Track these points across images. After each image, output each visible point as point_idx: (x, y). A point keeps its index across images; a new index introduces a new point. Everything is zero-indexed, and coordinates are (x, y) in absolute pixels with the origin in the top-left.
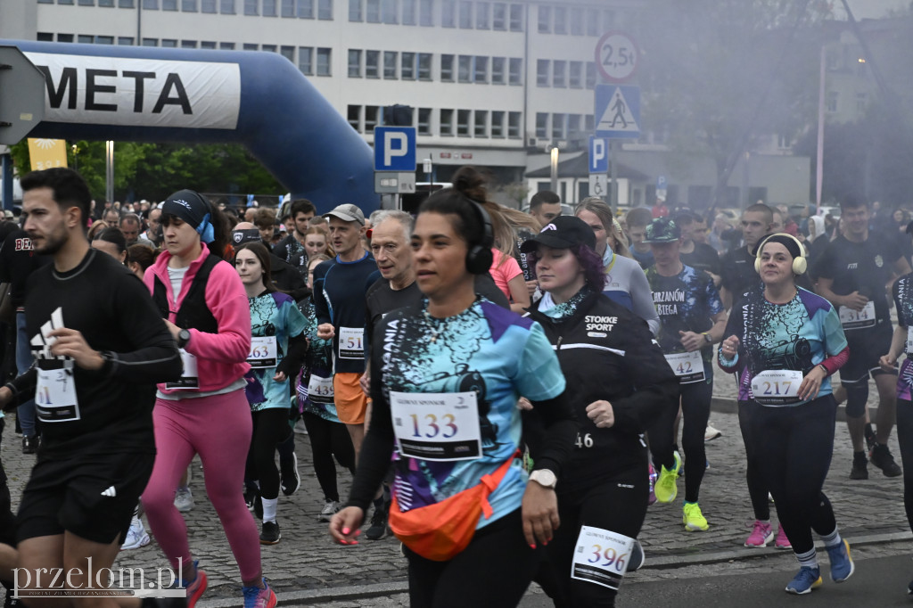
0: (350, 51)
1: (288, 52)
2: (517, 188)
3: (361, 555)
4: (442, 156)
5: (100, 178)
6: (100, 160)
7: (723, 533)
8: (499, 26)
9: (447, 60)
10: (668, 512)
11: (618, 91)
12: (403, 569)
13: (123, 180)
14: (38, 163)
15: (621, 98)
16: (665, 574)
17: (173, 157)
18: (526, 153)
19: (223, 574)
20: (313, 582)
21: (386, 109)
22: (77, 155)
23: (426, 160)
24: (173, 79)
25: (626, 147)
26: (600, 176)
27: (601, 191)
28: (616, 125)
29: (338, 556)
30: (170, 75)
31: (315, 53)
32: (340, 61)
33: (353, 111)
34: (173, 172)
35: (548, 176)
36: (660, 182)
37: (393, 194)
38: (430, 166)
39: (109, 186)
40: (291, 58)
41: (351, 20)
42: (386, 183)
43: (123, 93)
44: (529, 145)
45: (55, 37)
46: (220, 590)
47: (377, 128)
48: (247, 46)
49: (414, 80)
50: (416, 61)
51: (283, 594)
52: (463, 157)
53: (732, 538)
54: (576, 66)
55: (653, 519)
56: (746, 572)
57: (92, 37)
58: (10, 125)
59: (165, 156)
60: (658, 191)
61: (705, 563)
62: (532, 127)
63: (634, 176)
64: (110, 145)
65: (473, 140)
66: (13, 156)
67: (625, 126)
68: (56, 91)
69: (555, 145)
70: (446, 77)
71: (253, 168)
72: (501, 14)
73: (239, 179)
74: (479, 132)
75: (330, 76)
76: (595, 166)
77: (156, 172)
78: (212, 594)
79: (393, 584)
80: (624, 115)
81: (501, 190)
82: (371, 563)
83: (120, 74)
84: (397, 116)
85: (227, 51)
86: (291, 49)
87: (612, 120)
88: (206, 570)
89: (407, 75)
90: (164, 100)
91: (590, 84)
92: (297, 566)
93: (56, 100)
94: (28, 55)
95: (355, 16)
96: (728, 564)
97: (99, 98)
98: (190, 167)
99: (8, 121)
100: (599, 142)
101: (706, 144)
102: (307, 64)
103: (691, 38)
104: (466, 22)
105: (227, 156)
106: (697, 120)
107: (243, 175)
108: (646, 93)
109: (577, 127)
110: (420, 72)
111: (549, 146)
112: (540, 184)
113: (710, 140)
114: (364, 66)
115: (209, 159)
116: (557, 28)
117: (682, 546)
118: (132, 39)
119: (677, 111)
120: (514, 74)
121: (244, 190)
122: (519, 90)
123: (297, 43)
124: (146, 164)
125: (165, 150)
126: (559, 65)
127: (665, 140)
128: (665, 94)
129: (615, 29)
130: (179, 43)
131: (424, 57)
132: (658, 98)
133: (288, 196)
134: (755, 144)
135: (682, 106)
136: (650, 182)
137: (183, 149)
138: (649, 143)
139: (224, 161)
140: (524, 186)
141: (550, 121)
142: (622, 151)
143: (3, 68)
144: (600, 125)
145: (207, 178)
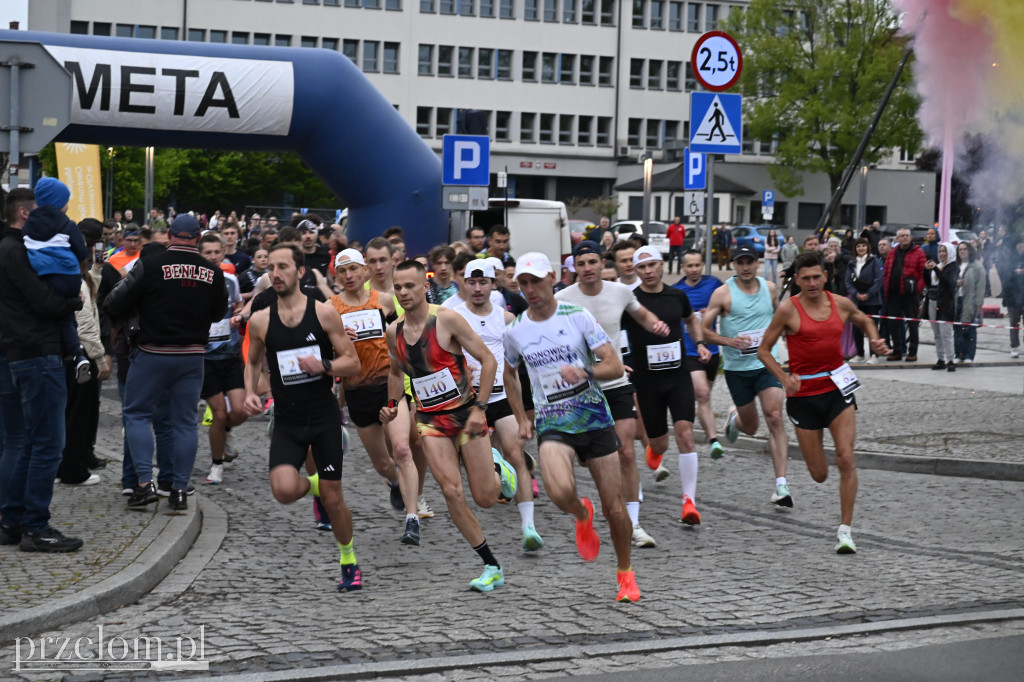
0: (421, 45)
1: (351, 46)
2: (606, 202)
3: (413, 624)
4: (522, 165)
5: (139, 185)
6: (139, 165)
7: (819, 606)
8: (588, 20)
9: (529, 57)
10: (759, 580)
11: (716, 99)
12: (458, 642)
13: (165, 187)
14: (67, 169)
15: (720, 107)
16: (752, 652)
17: (221, 162)
18: (617, 163)
19: (256, 644)
20: (357, 654)
21: (460, 111)
22: (114, 158)
23: (502, 171)
24: (219, 78)
25: (729, 157)
26: (696, 193)
27: (697, 210)
28: (714, 138)
29: (386, 625)
30: (215, 73)
31: (382, 47)
32: (409, 58)
33: (423, 114)
34: (220, 179)
35: (640, 189)
36: (767, 198)
37: (463, 211)
38: (505, 180)
39: (148, 196)
41: (421, 12)
42: (455, 198)
43: (162, 93)
44: (620, 154)
45: (91, 28)
46: (253, 663)
47: (447, 138)
48: (306, 39)
49: (492, 79)
50: (494, 58)
51: (323, 668)
52: (546, 167)
53: (829, 612)
54: (674, 66)
55: (742, 588)
57: (132, 26)
58: (32, 131)
59: (211, 161)
60: (764, 209)
61: (798, 640)
62: (624, 134)
63: (738, 192)
64: (150, 151)
65: (557, 148)
66: (42, 158)
67: (724, 139)
68: (87, 89)
69: (649, 155)
70: (528, 76)
71: (310, 175)
72: (591, 7)
73: (295, 188)
74: (564, 139)
75: (398, 74)
76: (691, 182)
77: (201, 179)
78: (244, 667)
79: (446, 659)
80: (723, 127)
81: (587, 205)
82: (423, 634)
83: (159, 72)
84: (473, 122)
85: (284, 48)
86: (355, 42)
87: (709, 132)
88: (238, 639)
89: (485, 74)
90: (208, 101)
91: (690, 86)
92: (339, 636)
93: (86, 101)
95: (427, 7)
97: (135, 98)
98: (240, 174)
99: (29, 125)
100: (698, 156)
101: (819, 157)
102: (372, 60)
103: (803, 37)
104: (551, 15)
105: (281, 162)
106: (809, 129)
107: (298, 183)
108: (753, 98)
109: (675, 135)
110: (499, 71)
111: (643, 156)
112: (631, 198)
113: (823, 152)
114: (436, 64)
115: (261, 164)
116: (653, 24)
117: (772, 619)
118: (177, 29)
119: (787, 119)
120: (604, 75)
121: (299, 203)
122: (610, 92)
123: (361, 36)
124: (190, 170)
125: (212, 155)
126: (656, 65)
127: (773, 151)
128: (774, 99)
129: (719, 28)
130: (230, 36)
131: (504, 54)
132: (766, 104)
133: (346, 210)
134: (874, 157)
135: (792, 113)
136: (755, 198)
137: (232, 153)
138: (755, 154)
139: (279, 168)
140: (614, 201)
141: (644, 127)
142: (724, 162)
143: (25, 67)
144: (696, 137)
145: (259, 186)
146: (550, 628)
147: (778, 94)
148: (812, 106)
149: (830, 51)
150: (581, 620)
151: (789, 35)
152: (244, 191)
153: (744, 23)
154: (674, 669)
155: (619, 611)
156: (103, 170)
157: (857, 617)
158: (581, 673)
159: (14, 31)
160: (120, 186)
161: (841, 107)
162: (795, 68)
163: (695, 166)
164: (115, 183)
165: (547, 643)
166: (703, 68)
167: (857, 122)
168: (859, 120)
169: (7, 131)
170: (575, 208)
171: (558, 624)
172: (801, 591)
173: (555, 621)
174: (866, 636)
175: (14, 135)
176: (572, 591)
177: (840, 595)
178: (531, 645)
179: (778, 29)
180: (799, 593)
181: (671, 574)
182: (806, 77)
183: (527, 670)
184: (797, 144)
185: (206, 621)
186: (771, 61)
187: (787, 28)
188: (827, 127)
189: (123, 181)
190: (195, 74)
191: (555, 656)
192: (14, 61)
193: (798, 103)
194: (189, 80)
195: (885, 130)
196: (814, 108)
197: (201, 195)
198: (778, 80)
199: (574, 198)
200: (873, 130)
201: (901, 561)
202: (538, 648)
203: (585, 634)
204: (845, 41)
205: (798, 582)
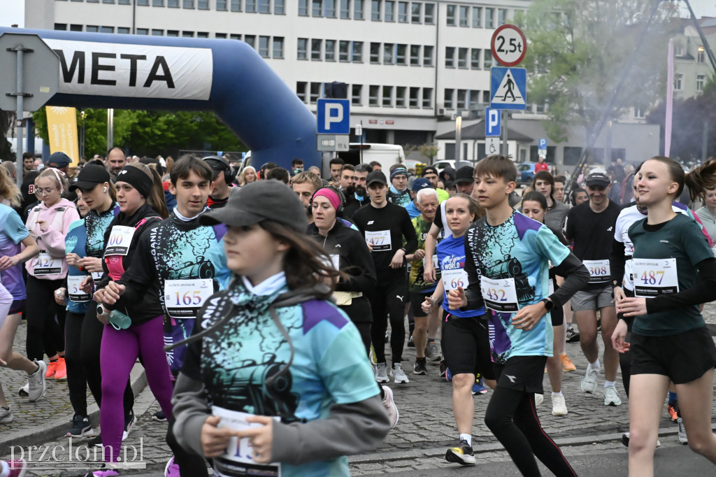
0: (299, 39)
1: (250, 40)
2: (429, 147)
4: (370, 122)
5: (103, 138)
6: (103, 123)
7: (587, 421)
8: (415, 20)
9: (375, 47)
11: (509, 72)
13: (121, 139)
14: (54, 126)
15: (511, 77)
18: (436, 120)
21: (326, 84)
22: (85, 119)
23: (357, 125)
24: (160, 60)
25: (514, 116)
26: (494, 139)
27: (495, 150)
28: (507, 99)
30: (158, 57)
31: (272, 40)
32: (291, 47)
33: (301, 87)
34: (159, 133)
35: (453, 138)
36: (542, 144)
37: (332, 152)
38: (361, 131)
39: (109, 144)
40: (253, 45)
41: (299, 15)
42: (326, 143)
43: (120, 71)
44: (439, 114)
45: (69, 27)
47: (320, 100)
48: (218, 35)
49: (349, 62)
50: (350, 47)
52: (387, 123)
53: (595, 425)
54: (476, 52)
56: (606, 452)
57: (97, 27)
58: (32, 96)
59: (153, 121)
60: (540, 151)
61: (573, 445)
62: (441, 100)
63: (522, 140)
64: (110, 112)
65: (394, 110)
66: (35, 119)
67: (514, 100)
68: (69, 70)
69: (459, 114)
70: (374, 60)
71: (222, 130)
72: (417, 11)
73: (212, 139)
74: (399, 103)
75: (283, 59)
76: (490, 131)
77: (146, 133)
80: (513, 91)
81: (416, 149)
83: (118, 56)
84: (336, 91)
85: (203, 39)
86: (253, 37)
87: (504, 95)
89: (344, 58)
90: (153, 77)
91: (487, 66)
93: (68, 77)
94: (45, 40)
95: (303, 12)
96: (592, 446)
97: (102, 75)
98: (173, 129)
99: (29, 92)
100: (494, 112)
101: (578, 115)
102: (265, 49)
103: (566, 31)
104: (390, 17)
105: (202, 121)
106: (571, 95)
107: (214, 136)
108: (531, 74)
109: (477, 100)
110: (354, 56)
111: (455, 115)
112: (447, 145)
113: (581, 111)
114: (309, 52)
115: (188, 122)
116: (461, 23)
117: (555, 431)
118: (128, 29)
119: (555, 89)
120: (427, 58)
121: (215, 148)
122: (431, 71)
123: (257, 33)
124: (138, 127)
125: (154, 116)
126: (463, 51)
127: (545, 111)
128: (546, 75)
129: (507, 23)
130: (165, 33)
131: (357, 44)
132: (541, 78)
134: (615, 115)
135: (559, 84)
136: (534, 144)
137: (168, 115)
138: (533, 113)
139: (200, 125)
140: (434, 147)
141: (455, 95)
142: (511, 119)
143: (27, 51)
144: (494, 98)
145: (187, 138)
146: (400, 437)
147: (549, 71)
149: (585, 41)
150: (422, 432)
151: (556, 30)
152: (176, 141)
153: (525, 22)
154: (488, 464)
155: (447, 425)
156: (78, 127)
157: (614, 429)
158: (423, 468)
159: (15, 28)
160: (90, 139)
161: (593, 79)
162: (560, 52)
163: (493, 120)
164: (86, 136)
165: (398, 448)
166: (500, 50)
169: (15, 96)
170: (407, 152)
171: (405, 435)
172: (574, 411)
173: (404, 433)
175: (20, 99)
176: (414, 412)
178: (387, 449)
179: (548, 25)
180: (573, 413)
181: (483, 401)
182: (568, 59)
183: (385, 466)
184: (562, 105)
185: (160, 434)
186: (544, 48)
187: (555, 25)
188: (583, 94)
189: (92, 135)
190: (143, 57)
191: (403, 457)
192: (20, 48)
193: (563, 77)
195: (624, 95)
197: (146, 144)
198: (549, 61)
199: (407, 144)
200: (616, 95)
202: (392, 451)
203: (424, 441)
204: (596, 33)
205: (572, 405)
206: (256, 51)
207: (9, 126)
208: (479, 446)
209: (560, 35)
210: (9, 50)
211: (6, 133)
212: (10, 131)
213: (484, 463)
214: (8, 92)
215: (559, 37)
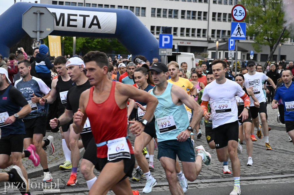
0: (152, 8)
1: (132, 9)
2: (205, 54)
4: (181, 43)
5: (71, 48)
6: (71, 42)
7: (269, 170)
8: (200, 1)
9: (183, 12)
11: (239, 24)
12: (165, 178)
13: (78, 48)
14: (51, 43)
15: (240, 26)
16: (250, 183)
17: (95, 41)
18: (208, 42)
21: (163, 27)
22: (64, 40)
23: (176, 44)
24: (95, 17)
25: (241, 41)
26: (232, 51)
27: (232, 56)
28: (238, 35)
30: (94, 16)
31: (141, 8)
32: (148, 12)
33: (152, 28)
34: (94, 46)
35: (215, 50)
36: (251, 53)
37: (165, 56)
38: (177, 47)
39: (74, 50)
40: (133, 11)
42: (162, 52)
43: (79, 21)
44: (209, 40)
45: (58, 3)
47: (160, 35)
48: (119, 7)
49: (172, 18)
50: (173, 12)
52: (187, 43)
53: (272, 171)
54: (225, 15)
56: (276, 183)
57: (70, 2)
58: (43, 32)
59: (92, 41)
60: (251, 56)
61: (263, 179)
62: (210, 34)
63: (243, 51)
64: (75, 38)
65: (191, 38)
66: (44, 40)
67: (241, 35)
68: (58, 20)
69: (217, 40)
70: (183, 17)
71: (120, 45)
73: (115, 49)
74: (193, 35)
75: (145, 16)
76: (230, 48)
77: (89, 46)
79: (162, 183)
80: (240, 32)
81: (199, 54)
82: (155, 176)
83: (78, 15)
84: (167, 30)
85: (113, 9)
86: (133, 7)
87: (236, 34)
89: (170, 17)
90: (92, 24)
91: (230, 21)
93: (58, 24)
94: (48, 8)
96: (270, 180)
97: (72, 23)
98: (100, 45)
99: (42, 30)
100: (232, 40)
101: (267, 41)
102: (138, 12)
103: (263, 6)
105: (112, 41)
106: (264, 33)
107: (116, 47)
108: (248, 24)
109: (225, 34)
110: (174, 16)
111: (216, 40)
112: (212, 52)
113: (268, 40)
114: (156, 13)
115: (106, 42)
116: (219, 2)
117: (256, 173)
118: (82, 3)
119: (257, 30)
120: (205, 17)
121: (117, 53)
122: (206, 22)
123: (135, 5)
124: (86, 43)
125: (92, 39)
126: (220, 14)
127: (253, 39)
128: (254, 24)
129: (238, 4)
130: (97, 5)
131: (176, 11)
132: (252, 26)
133: (131, 55)
134: (283, 41)
135: (259, 28)
136: (248, 53)
137: (98, 39)
138: (248, 40)
139: (111, 43)
140: (207, 53)
141: (216, 32)
142: (239, 42)
143: (41, 14)
144: (232, 35)
145: (105, 48)
147: (255, 23)
148: (265, 26)
149: (270, 11)
151: (259, 6)
152: (101, 50)
153: (245, 2)
155: (211, 170)
156: (62, 43)
157: (280, 173)
158: (200, 188)
159: (36, 3)
160: (66, 48)
161: (273, 26)
162: (260, 15)
163: (232, 43)
164: (64, 47)
166: (235, 15)
167: (278, 31)
168: (279, 30)
169: (36, 32)
170: (196, 55)
172: (263, 165)
174: (283, 179)
175: (38, 33)
177: (275, 167)
179: (255, 4)
180: (263, 166)
182: (263, 18)
184: (260, 37)
186: (253, 13)
187: (258, 4)
188: (269, 32)
190: (88, 16)
192: (39, 12)
193: (261, 25)
194: (87, 18)
195: (286, 33)
196: (265, 27)
198: (255, 19)
199: (196, 52)
200: (283, 33)
201: (292, 157)
203: (201, 177)
204: (275, 7)
205: (263, 163)
206: (134, 13)
207: (33, 42)
208: (224, 179)
209: (260, 8)
210: (34, 13)
211: (32, 45)
212: (33, 45)
213: (226, 186)
214: (34, 30)
215: (259, 9)
